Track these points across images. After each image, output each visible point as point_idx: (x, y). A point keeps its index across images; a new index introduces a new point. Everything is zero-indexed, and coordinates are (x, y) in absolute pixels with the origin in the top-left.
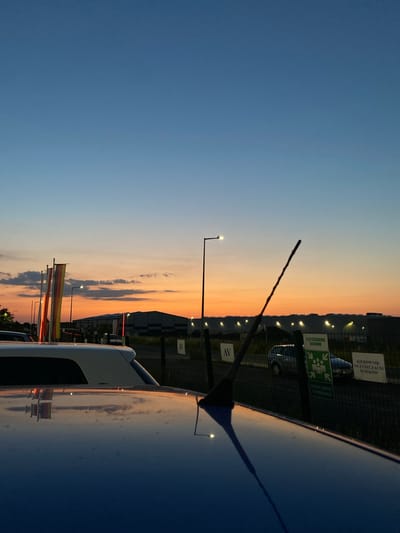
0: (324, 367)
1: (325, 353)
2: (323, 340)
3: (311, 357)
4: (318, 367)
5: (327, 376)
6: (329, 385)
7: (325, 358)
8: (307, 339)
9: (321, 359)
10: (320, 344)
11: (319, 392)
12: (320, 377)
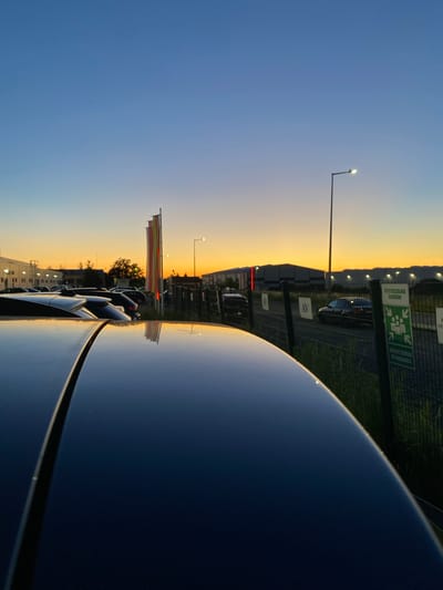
0: (403, 326)
1: (405, 308)
2: (403, 292)
3: (390, 314)
4: (397, 328)
5: (406, 338)
6: (410, 350)
7: (405, 316)
8: (386, 290)
9: (400, 316)
10: (400, 297)
11: (398, 358)
12: (399, 339)
